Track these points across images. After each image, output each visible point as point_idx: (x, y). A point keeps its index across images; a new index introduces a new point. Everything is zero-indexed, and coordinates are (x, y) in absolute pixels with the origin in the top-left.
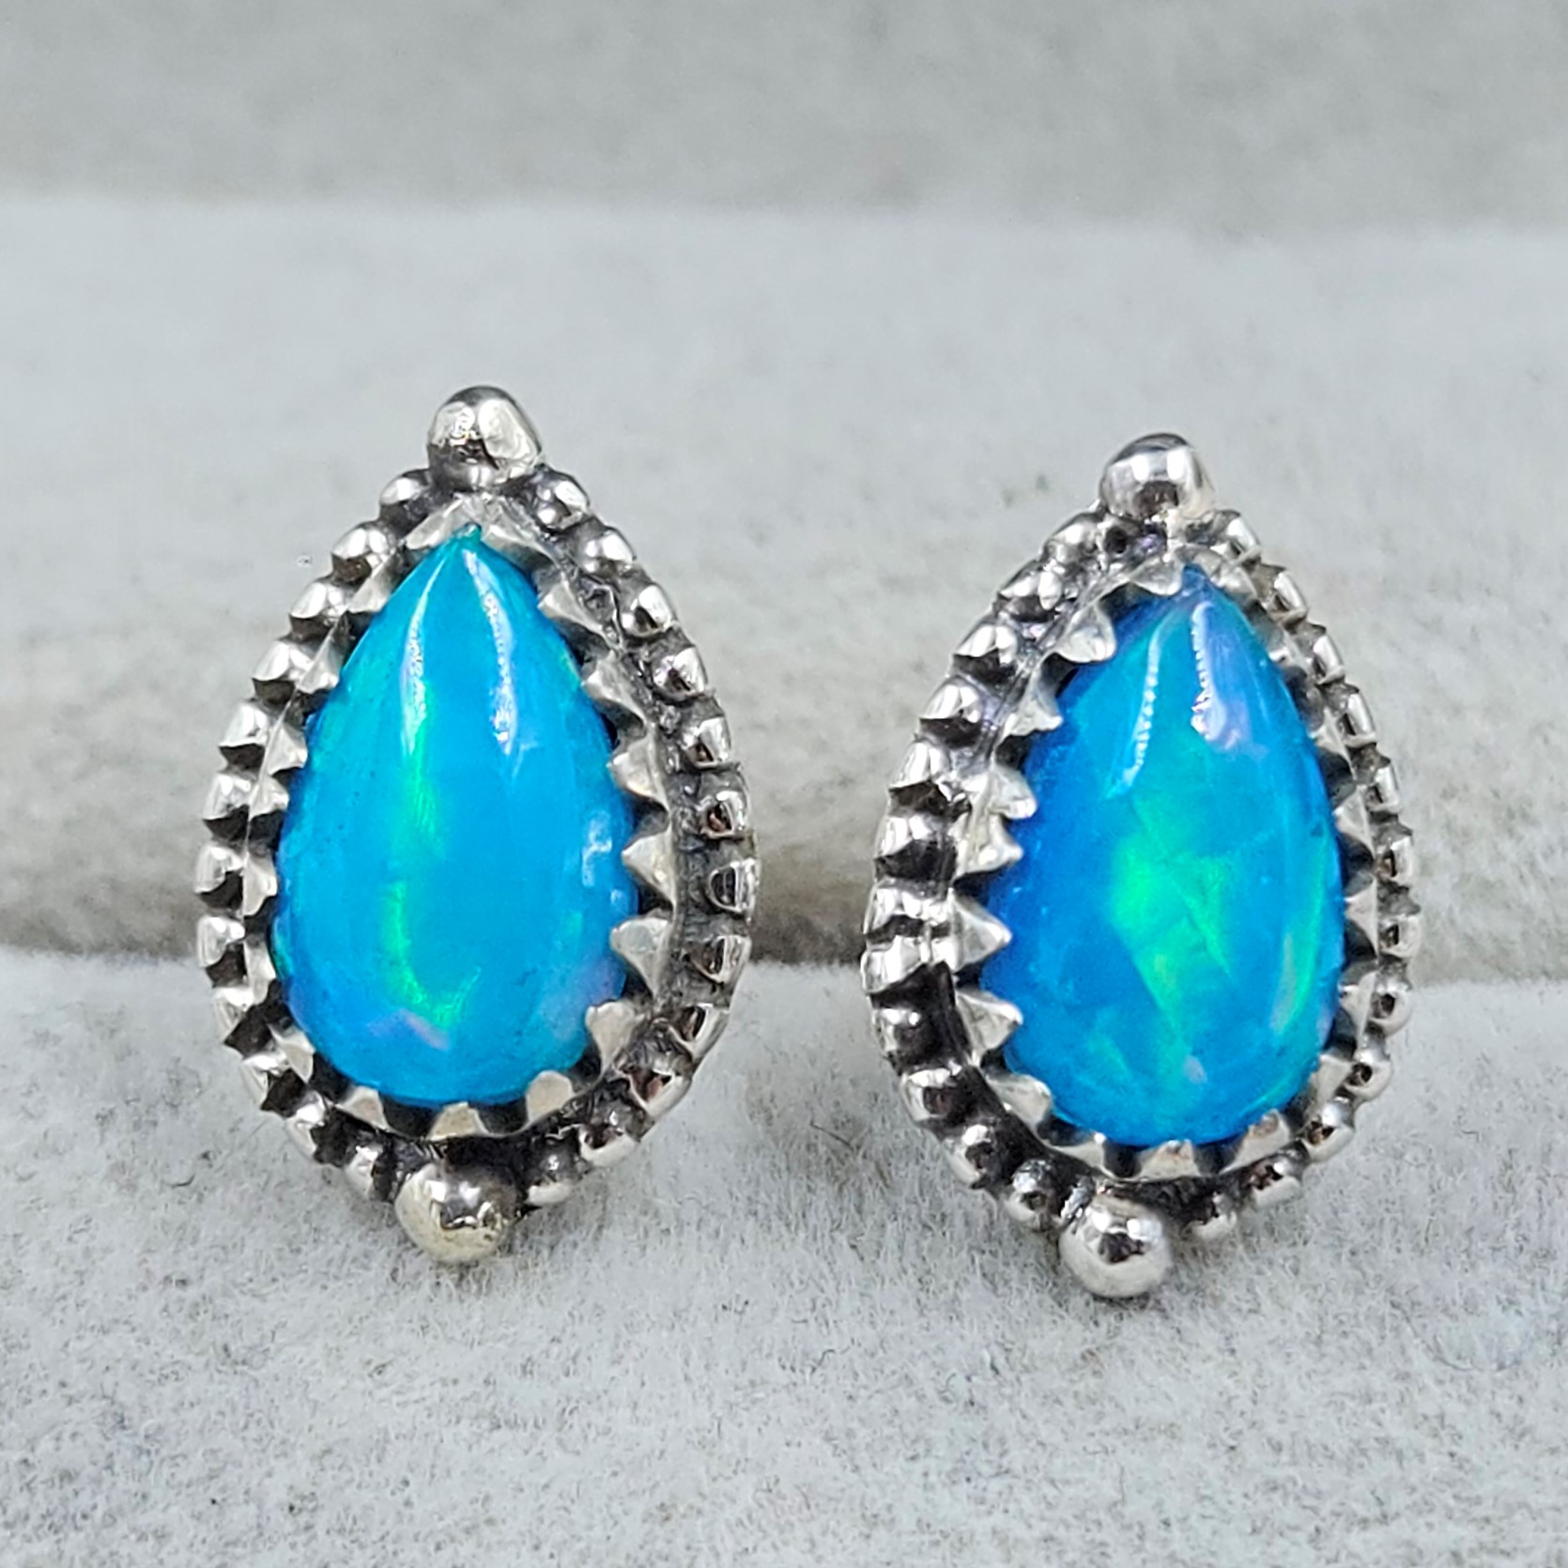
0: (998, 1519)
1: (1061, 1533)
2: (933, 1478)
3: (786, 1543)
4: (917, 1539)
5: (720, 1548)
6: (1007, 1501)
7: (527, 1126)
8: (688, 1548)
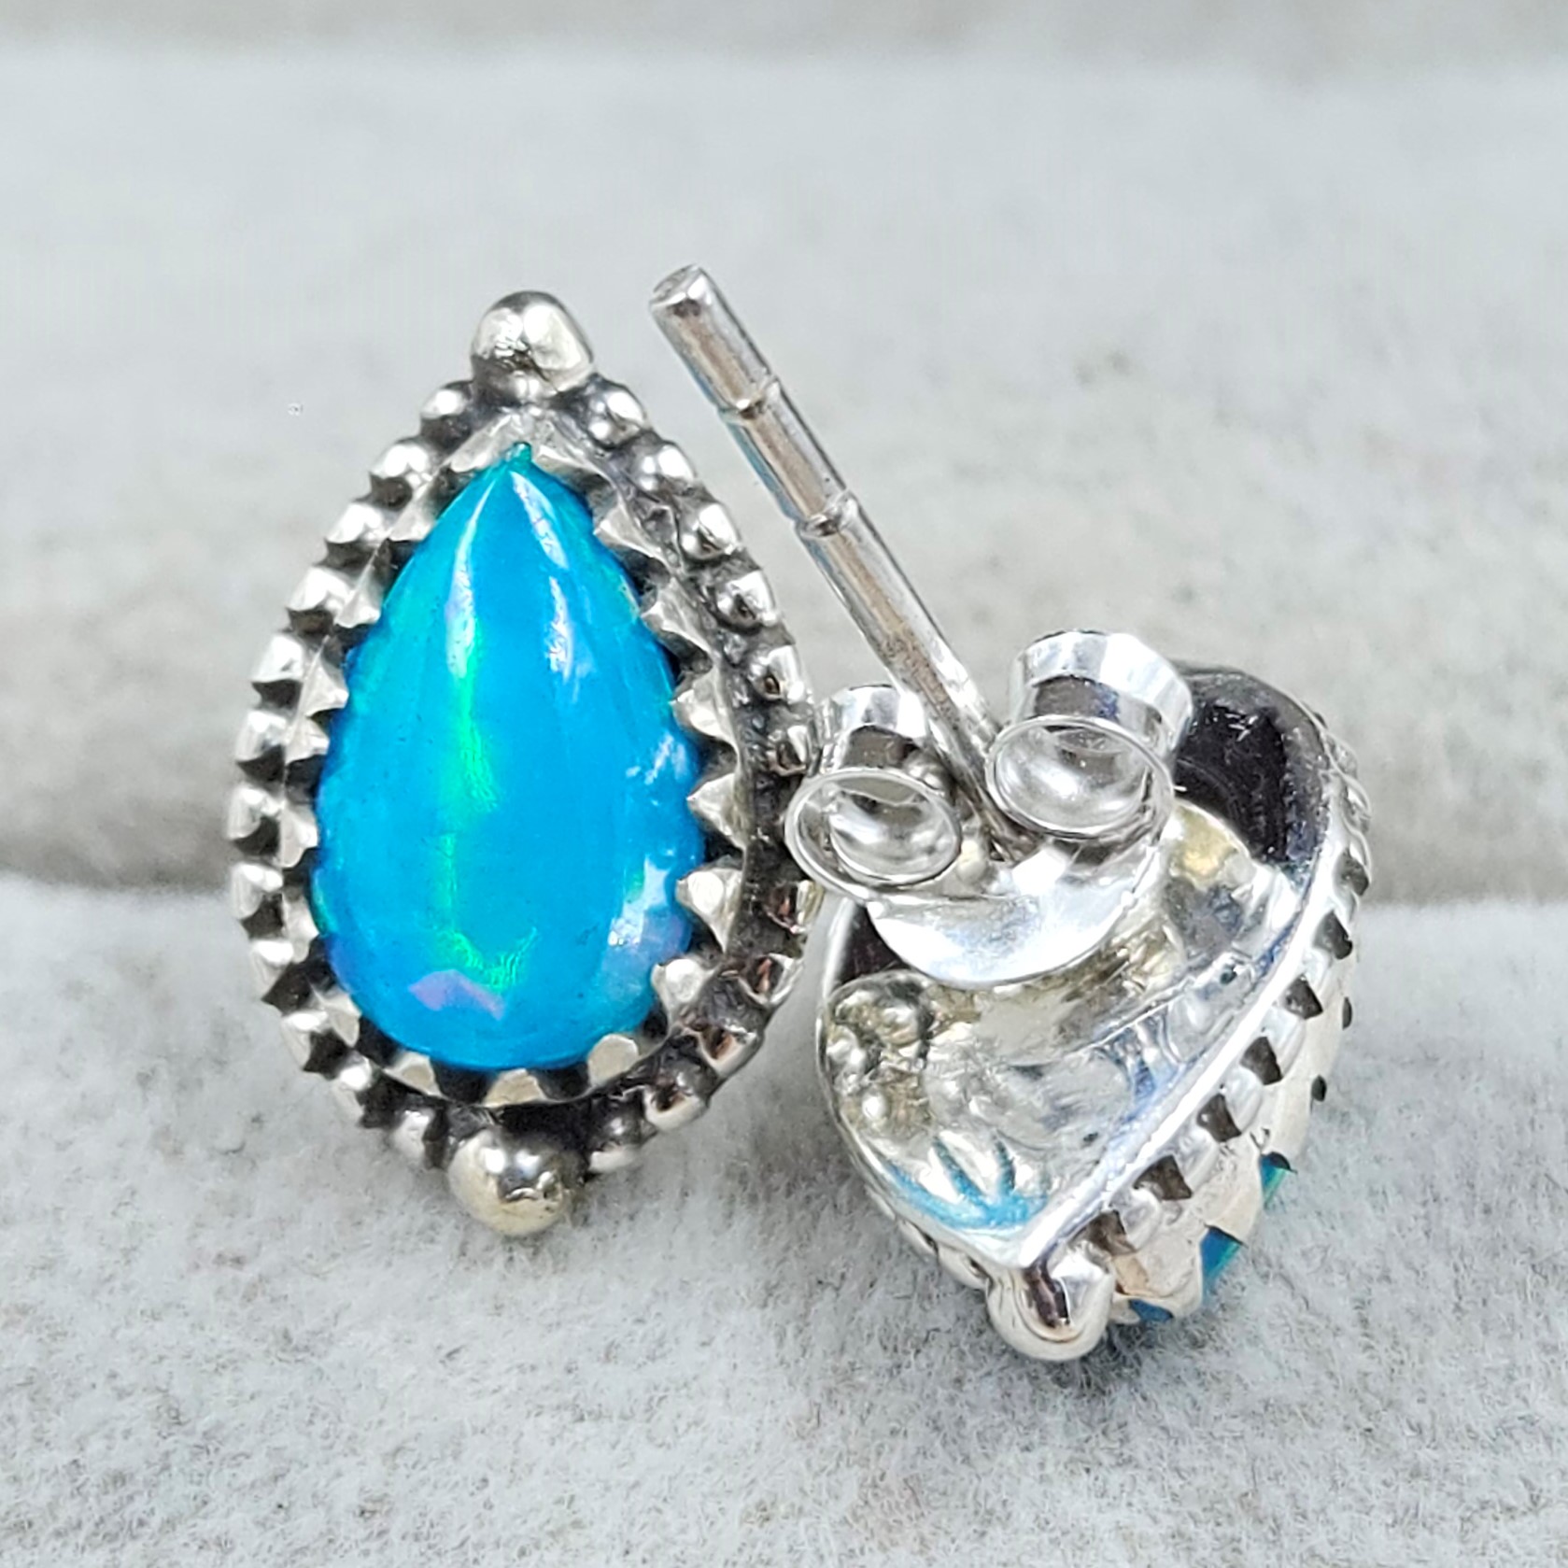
0: (1122, 1515)
1: (1190, 1528)
2: (1049, 1469)
3: (894, 1544)
4: (1034, 1538)
5: (825, 1551)
6: (1130, 1494)
7: (588, 1091)
8: (791, 1550)
